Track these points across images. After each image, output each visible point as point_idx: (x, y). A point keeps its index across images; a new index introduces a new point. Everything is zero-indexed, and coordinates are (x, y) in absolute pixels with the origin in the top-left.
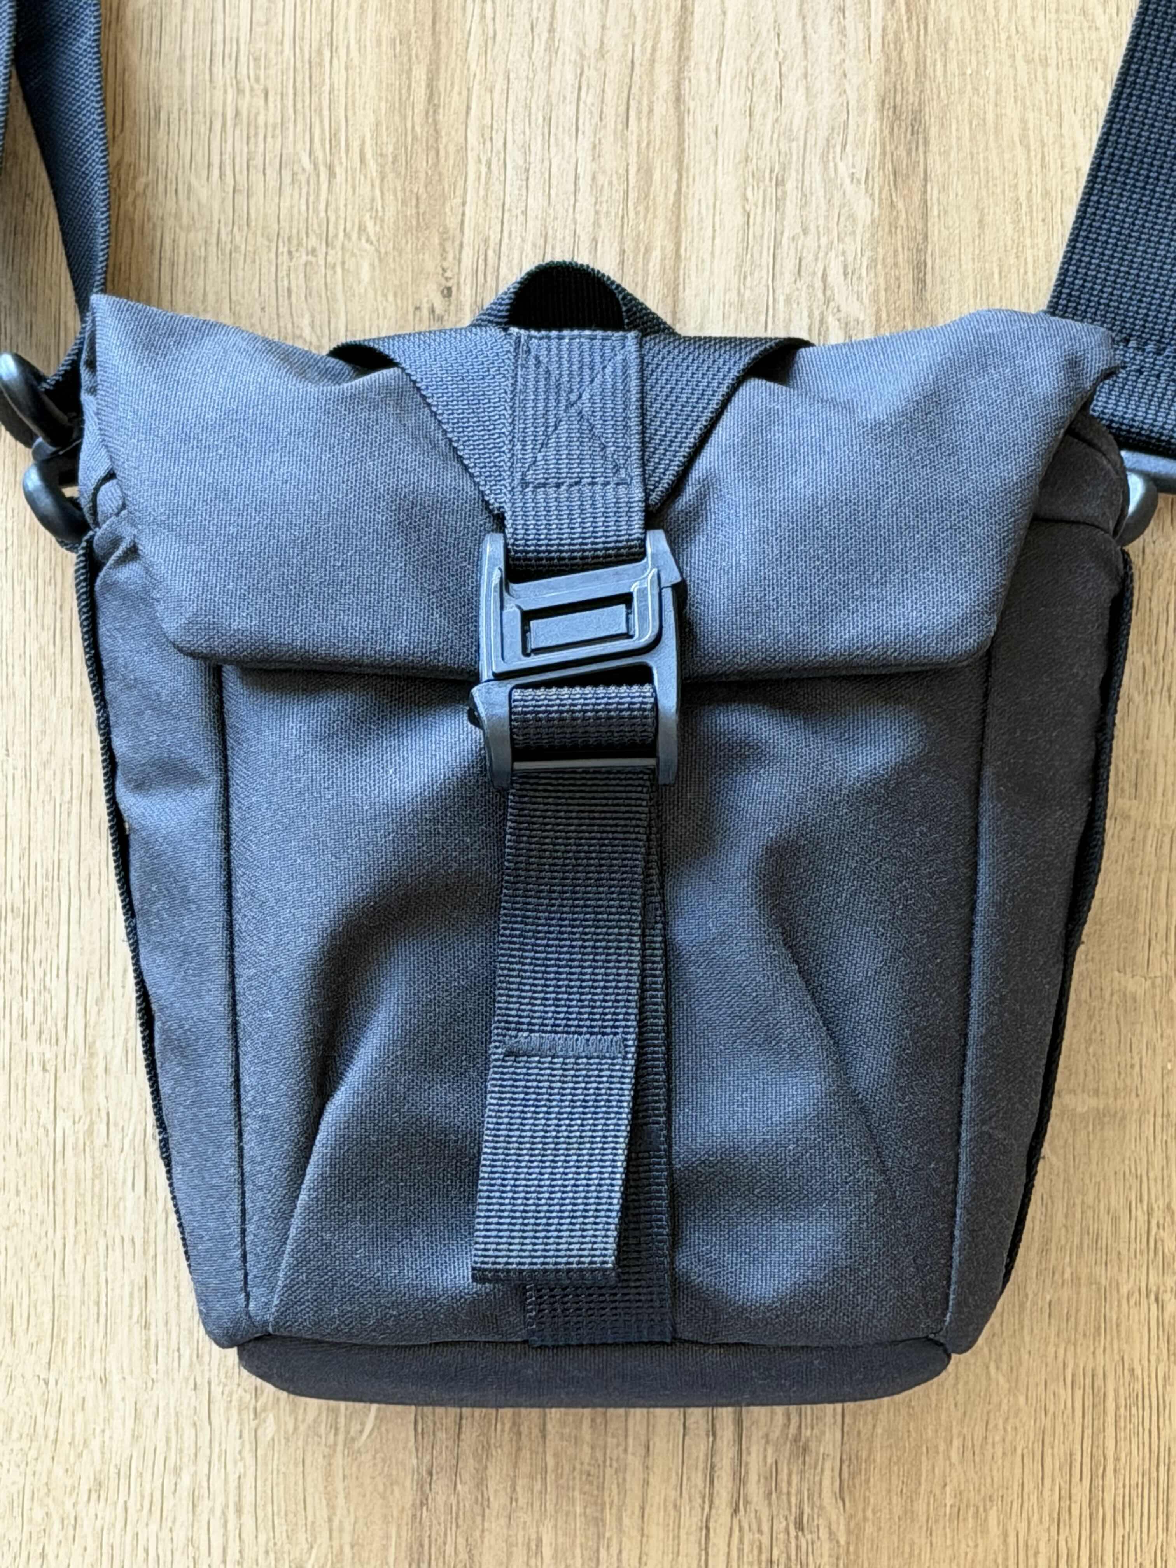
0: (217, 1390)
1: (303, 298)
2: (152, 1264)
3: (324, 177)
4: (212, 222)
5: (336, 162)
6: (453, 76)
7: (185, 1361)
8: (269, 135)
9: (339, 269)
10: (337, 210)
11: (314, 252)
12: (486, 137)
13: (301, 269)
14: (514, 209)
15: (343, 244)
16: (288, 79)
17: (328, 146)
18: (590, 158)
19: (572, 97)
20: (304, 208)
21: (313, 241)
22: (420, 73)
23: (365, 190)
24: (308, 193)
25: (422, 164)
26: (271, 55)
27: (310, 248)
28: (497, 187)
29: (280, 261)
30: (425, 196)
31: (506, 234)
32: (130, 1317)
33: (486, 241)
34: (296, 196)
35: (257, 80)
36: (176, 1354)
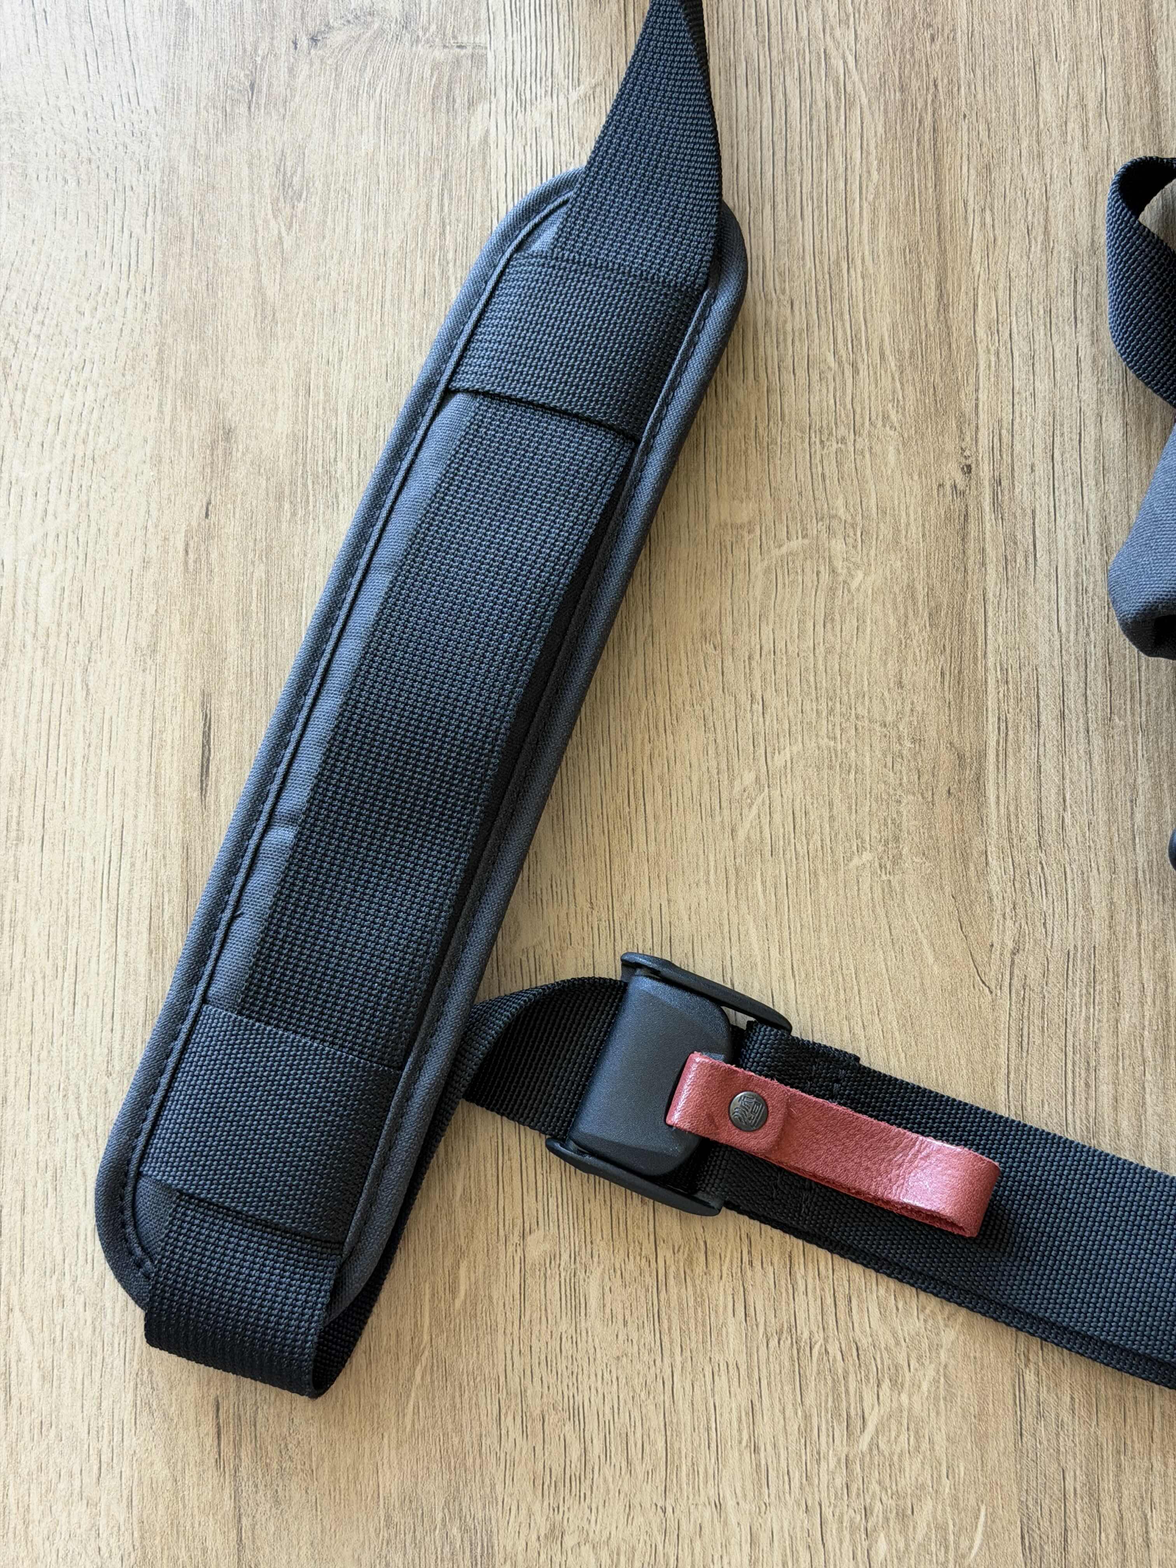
0: (828, 1512)
1: (836, 482)
2: (757, 1388)
3: (848, 373)
4: (749, 419)
5: (859, 360)
6: (959, 279)
7: (796, 1483)
8: (797, 339)
9: (867, 456)
10: (862, 402)
11: (843, 440)
12: (994, 329)
13: (833, 456)
14: (1022, 391)
15: (869, 432)
16: (811, 289)
17: (850, 346)
18: (1089, 343)
19: (1068, 290)
20: (832, 401)
21: (842, 431)
22: (930, 278)
23: (886, 382)
24: (835, 388)
25: (937, 358)
26: (795, 268)
27: (839, 437)
28: (1006, 374)
29: (813, 450)
30: (941, 385)
31: (1017, 414)
32: (740, 1442)
33: (1000, 421)
34: (824, 391)
35: (783, 292)
36: (786, 1478)
